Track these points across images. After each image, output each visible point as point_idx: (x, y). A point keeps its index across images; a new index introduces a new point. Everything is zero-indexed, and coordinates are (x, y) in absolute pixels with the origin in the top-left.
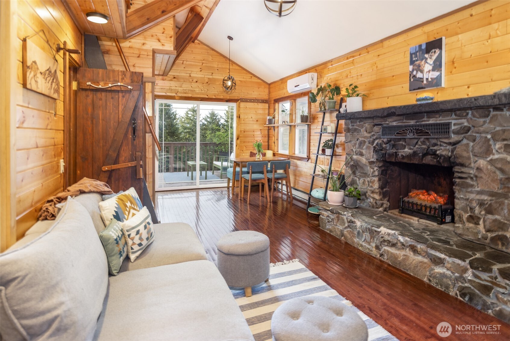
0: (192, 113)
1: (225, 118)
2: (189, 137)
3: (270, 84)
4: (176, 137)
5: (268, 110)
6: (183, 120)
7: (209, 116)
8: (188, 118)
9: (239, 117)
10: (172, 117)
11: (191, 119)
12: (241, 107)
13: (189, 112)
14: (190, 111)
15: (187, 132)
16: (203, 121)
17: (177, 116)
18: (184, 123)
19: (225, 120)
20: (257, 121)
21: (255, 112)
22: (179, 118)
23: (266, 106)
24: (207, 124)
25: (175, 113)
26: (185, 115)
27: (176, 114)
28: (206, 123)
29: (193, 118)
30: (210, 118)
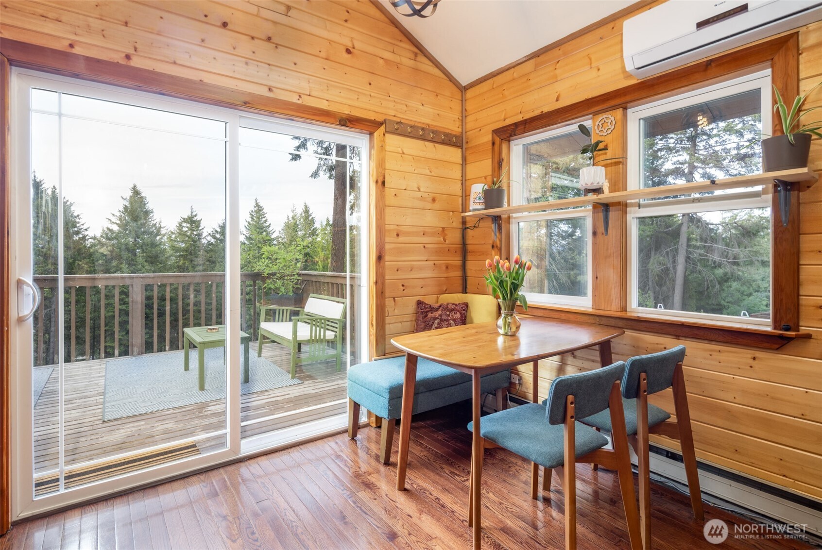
0: (188, 225)
1: (245, 233)
2: (184, 263)
3: (464, 89)
4: (161, 263)
5: (460, 167)
6: (173, 236)
7: (219, 230)
8: (181, 233)
9: (383, 183)
10: (153, 231)
11: (187, 236)
12: (387, 148)
13: (184, 224)
14: (185, 222)
15: (180, 256)
16: (209, 238)
17: (163, 231)
18: (175, 241)
19: (246, 236)
20: (434, 200)
21: (428, 172)
22: (165, 234)
23: (454, 154)
24: (215, 242)
25: (157, 225)
26: (176, 228)
27: (160, 227)
28: (213, 241)
29: (191, 233)
30: (220, 233)
